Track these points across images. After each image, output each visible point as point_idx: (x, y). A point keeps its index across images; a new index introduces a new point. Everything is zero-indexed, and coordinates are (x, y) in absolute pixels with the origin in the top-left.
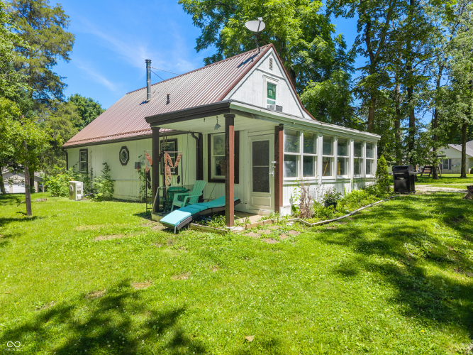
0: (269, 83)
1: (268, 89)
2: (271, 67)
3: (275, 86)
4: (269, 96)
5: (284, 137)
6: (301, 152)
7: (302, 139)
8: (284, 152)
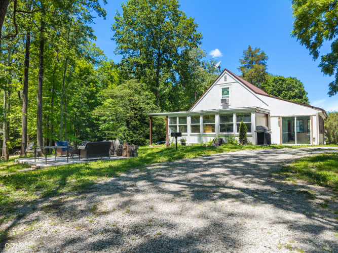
0: (223, 89)
1: (223, 92)
2: (226, 80)
3: (228, 88)
4: (223, 94)
5: (169, 120)
6: (178, 124)
7: (178, 119)
8: (169, 124)
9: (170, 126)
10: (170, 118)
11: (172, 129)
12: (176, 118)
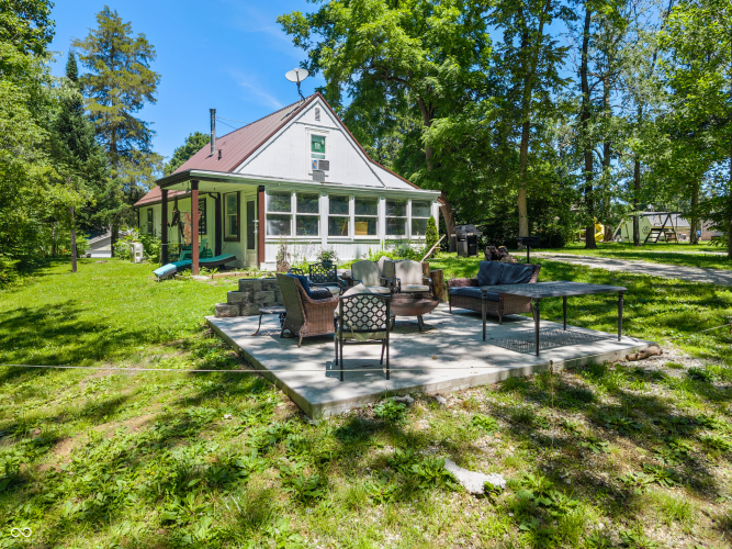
0: (313, 136)
1: (313, 143)
2: (318, 118)
3: (324, 138)
4: (314, 149)
5: (267, 198)
6: (294, 212)
7: (294, 199)
8: (266, 212)
9: (271, 217)
10: (271, 193)
11: (273, 224)
12: (287, 196)
